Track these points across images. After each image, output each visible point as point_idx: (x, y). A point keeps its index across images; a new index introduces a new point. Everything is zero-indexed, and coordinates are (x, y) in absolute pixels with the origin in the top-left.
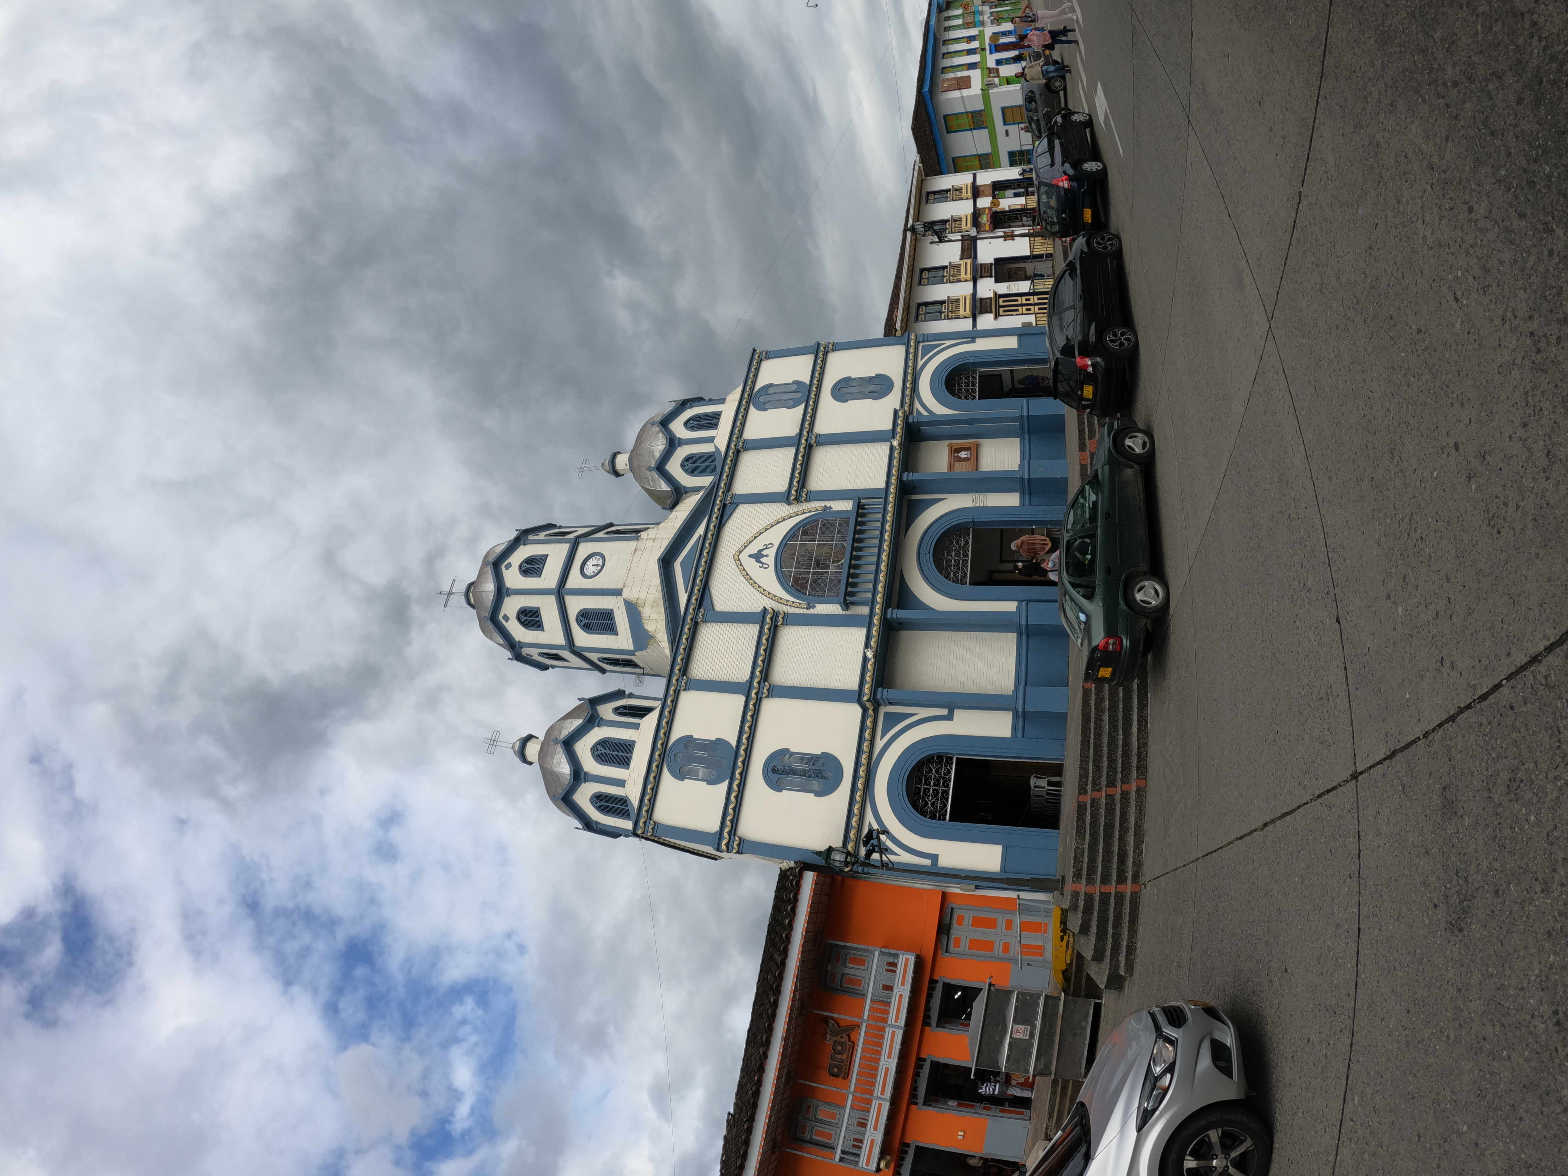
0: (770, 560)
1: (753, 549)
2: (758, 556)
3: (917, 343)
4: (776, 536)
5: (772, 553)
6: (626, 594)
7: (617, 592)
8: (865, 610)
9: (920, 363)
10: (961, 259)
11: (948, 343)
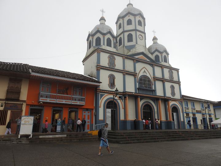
0: (144, 74)
1: (146, 71)
2: (145, 72)
3: (181, 101)
4: (148, 75)
5: (145, 74)
6: (137, 45)
7: (137, 43)
8: (138, 92)
9: (177, 102)
10: (196, 111)
11: (181, 107)
